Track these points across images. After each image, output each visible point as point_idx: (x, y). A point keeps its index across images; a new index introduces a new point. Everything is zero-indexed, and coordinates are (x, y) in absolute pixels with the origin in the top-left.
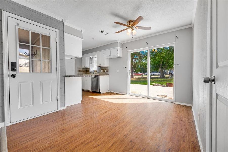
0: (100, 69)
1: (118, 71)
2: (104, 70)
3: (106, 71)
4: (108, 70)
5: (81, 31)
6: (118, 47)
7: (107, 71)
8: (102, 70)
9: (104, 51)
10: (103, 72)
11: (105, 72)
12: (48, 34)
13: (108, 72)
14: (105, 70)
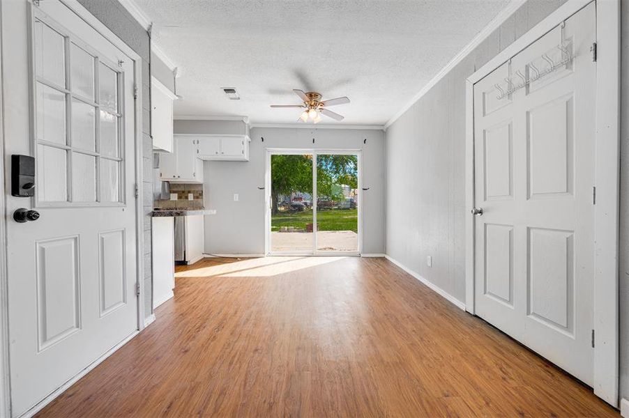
0: (167, 191)
1: (236, 197)
2: (183, 192)
3: (191, 197)
4: (201, 194)
5: (174, 72)
6: (245, 134)
7: (197, 198)
8: (174, 192)
9: (195, 137)
10: (180, 197)
11: (187, 198)
12: (116, 64)
13: (199, 200)
14: (189, 192)
